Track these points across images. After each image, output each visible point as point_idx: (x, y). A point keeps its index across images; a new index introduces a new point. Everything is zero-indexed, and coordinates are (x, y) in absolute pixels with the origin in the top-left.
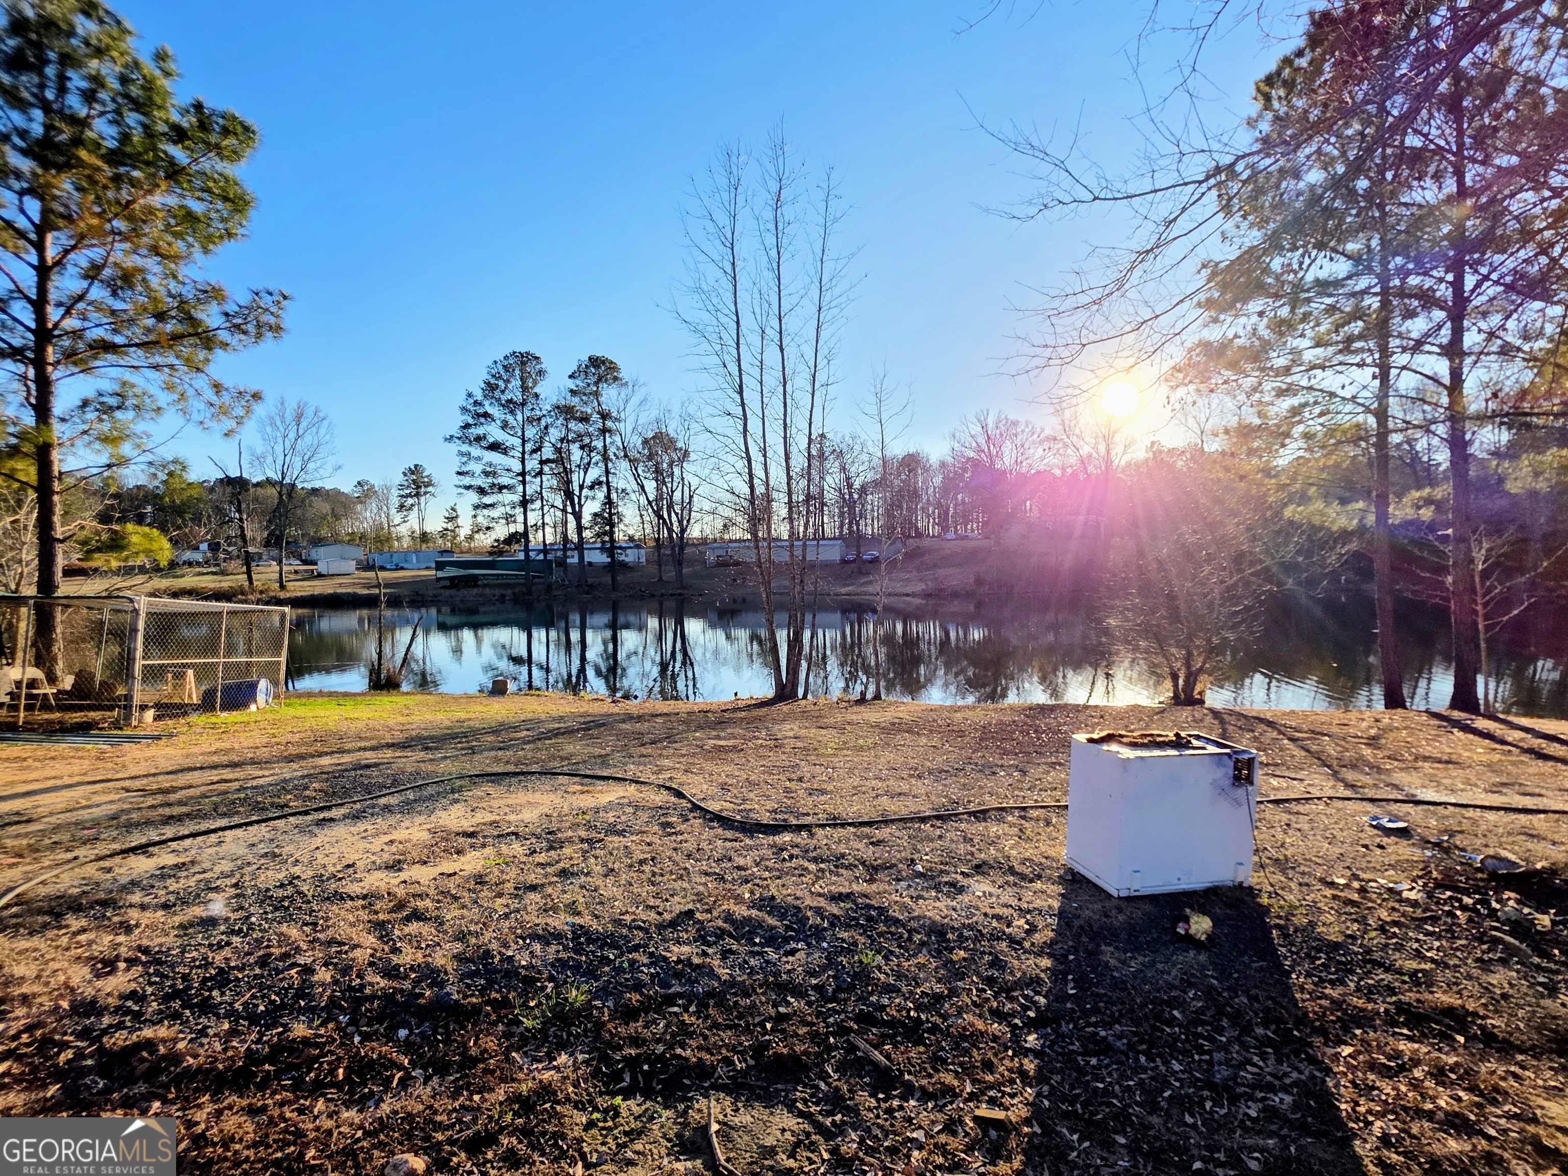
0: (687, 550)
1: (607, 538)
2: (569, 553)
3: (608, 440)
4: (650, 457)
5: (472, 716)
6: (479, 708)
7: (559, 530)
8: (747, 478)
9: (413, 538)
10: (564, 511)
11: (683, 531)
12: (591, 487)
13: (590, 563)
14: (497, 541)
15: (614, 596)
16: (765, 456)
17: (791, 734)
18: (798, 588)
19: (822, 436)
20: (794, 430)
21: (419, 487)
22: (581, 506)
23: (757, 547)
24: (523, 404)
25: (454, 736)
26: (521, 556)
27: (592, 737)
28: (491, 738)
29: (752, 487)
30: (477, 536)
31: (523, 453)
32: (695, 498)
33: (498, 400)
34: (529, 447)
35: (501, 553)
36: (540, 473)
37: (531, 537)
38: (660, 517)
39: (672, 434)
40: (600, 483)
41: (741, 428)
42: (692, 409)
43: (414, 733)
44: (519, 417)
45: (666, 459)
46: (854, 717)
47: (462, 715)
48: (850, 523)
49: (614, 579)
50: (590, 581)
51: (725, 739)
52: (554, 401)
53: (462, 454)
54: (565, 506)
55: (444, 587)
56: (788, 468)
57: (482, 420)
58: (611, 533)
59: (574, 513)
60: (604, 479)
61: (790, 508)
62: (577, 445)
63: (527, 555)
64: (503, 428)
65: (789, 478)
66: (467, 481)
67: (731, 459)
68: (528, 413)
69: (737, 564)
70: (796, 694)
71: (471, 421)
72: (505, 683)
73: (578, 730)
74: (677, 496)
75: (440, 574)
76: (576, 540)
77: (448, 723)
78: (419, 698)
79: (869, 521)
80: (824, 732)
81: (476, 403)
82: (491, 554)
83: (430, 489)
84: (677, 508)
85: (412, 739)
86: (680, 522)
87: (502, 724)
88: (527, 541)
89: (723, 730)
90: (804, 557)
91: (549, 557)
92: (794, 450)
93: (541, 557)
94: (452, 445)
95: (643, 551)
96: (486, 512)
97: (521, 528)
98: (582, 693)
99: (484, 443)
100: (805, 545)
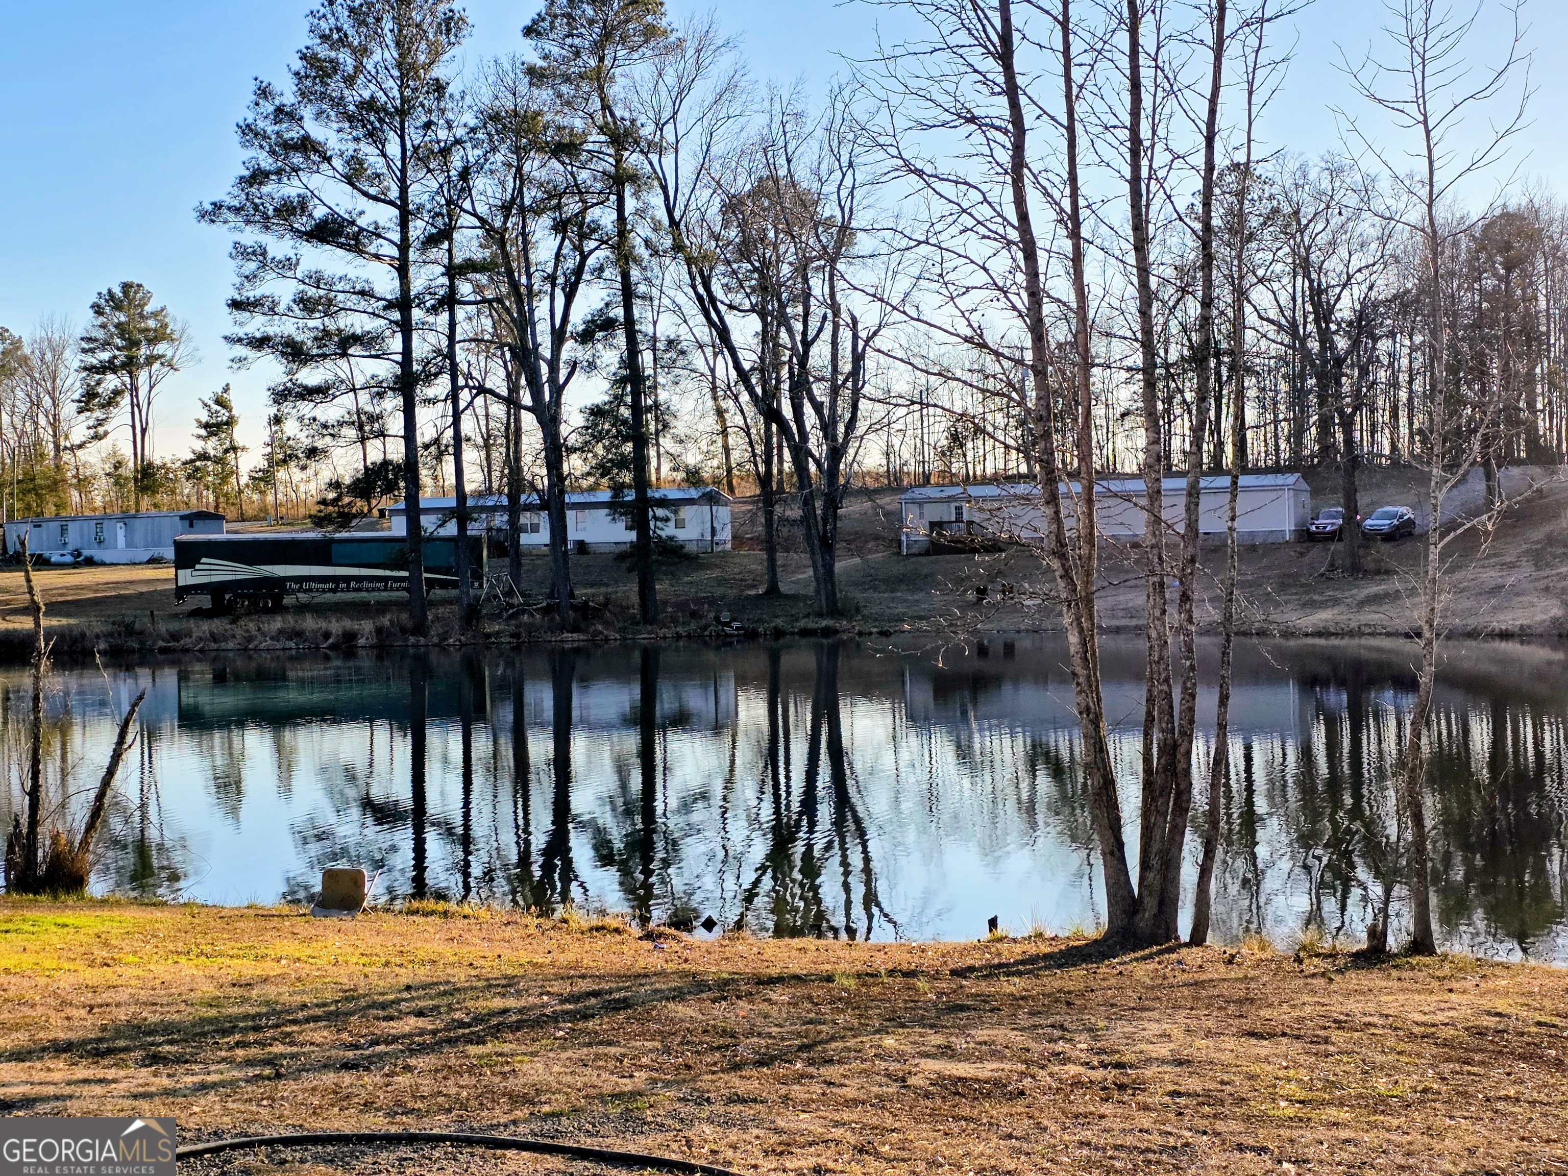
0: (850, 508)
1: (627, 477)
2: (525, 519)
3: (630, 204)
4: (745, 250)
5: (270, 968)
6: (289, 947)
7: (498, 454)
8: (1022, 301)
9: (119, 481)
10: (512, 402)
11: (836, 453)
12: (586, 337)
13: (582, 546)
14: (335, 485)
15: (644, 636)
16: (1075, 235)
17: (1163, 1050)
18: (1174, 616)
19: (1243, 170)
20: (1161, 158)
21: (134, 344)
22: (558, 390)
23: (1053, 499)
24: (403, 112)
25: (224, 1027)
26: (398, 527)
27: (595, 1040)
28: (321, 1034)
29: (1037, 330)
30: (281, 474)
31: (404, 246)
32: (871, 362)
33: (339, 103)
34: (418, 228)
35: (345, 519)
36: (450, 301)
37: (425, 475)
38: (772, 415)
39: (805, 179)
40: (608, 325)
41: (1004, 157)
42: (860, 109)
43: (122, 1015)
44: (393, 148)
45: (789, 252)
46: (1354, 1006)
47: (248, 968)
48: (1325, 425)
49: (646, 591)
50: (581, 593)
51: (966, 1057)
52: (486, 99)
53: (242, 252)
54: (514, 389)
55: (198, 613)
56: (1143, 270)
57: (297, 159)
58: (639, 463)
59: (537, 409)
60: (618, 312)
61: (1150, 384)
62: (546, 221)
63: (414, 525)
64: (350, 180)
65: (1146, 296)
66: (256, 324)
67: (979, 249)
68: (415, 137)
69: (994, 546)
70: (1170, 930)
71: (266, 162)
72: (357, 880)
73: (555, 1018)
74: (820, 355)
75: (187, 577)
76: (543, 482)
77: (209, 990)
78: (133, 916)
79: (1383, 417)
80: (1264, 1048)
81: (280, 112)
82: (319, 521)
83: (161, 348)
84: (820, 391)
85: (118, 1033)
86: (828, 427)
87: (350, 995)
88: (414, 484)
89: (963, 1029)
90: (1192, 525)
91: (474, 529)
92: (1158, 212)
93: (451, 529)
94: (218, 229)
95: (723, 513)
96: (306, 408)
97: (396, 451)
98: (560, 911)
99: (302, 223)
100: (1193, 493)
